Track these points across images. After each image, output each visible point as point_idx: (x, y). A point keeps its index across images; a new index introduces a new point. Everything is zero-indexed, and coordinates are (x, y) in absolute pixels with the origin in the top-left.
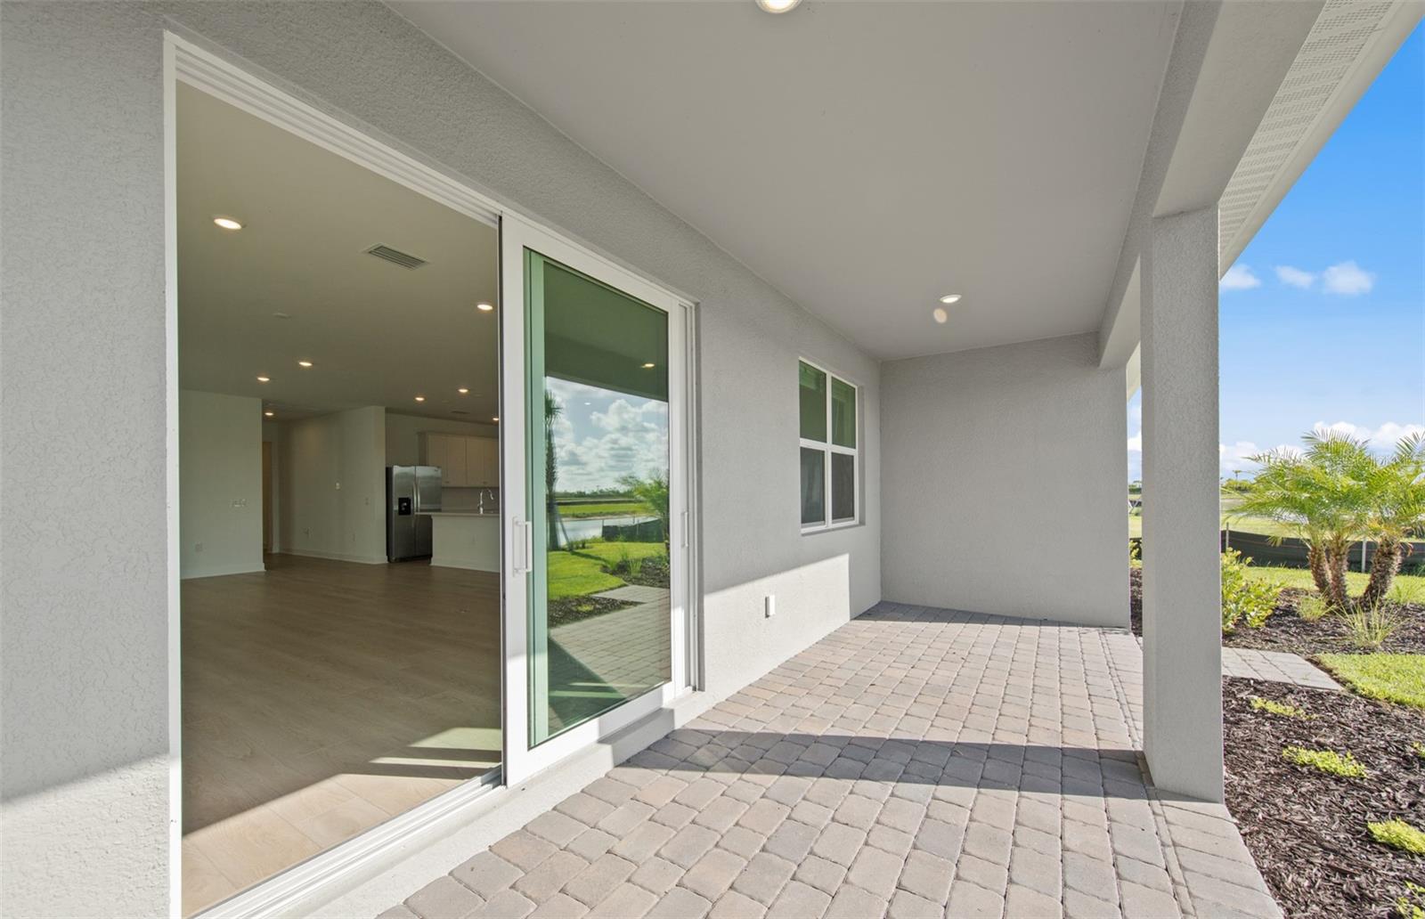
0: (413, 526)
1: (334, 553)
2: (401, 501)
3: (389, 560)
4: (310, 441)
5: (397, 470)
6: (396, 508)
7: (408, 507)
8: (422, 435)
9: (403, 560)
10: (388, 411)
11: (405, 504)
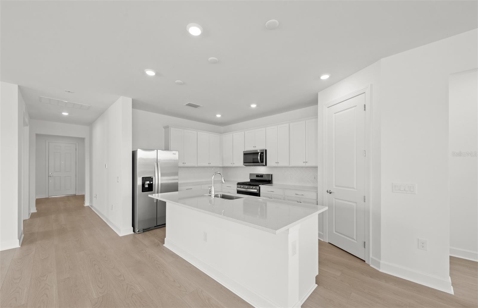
2: (145, 179)
3: (134, 231)
5: (141, 154)
6: (139, 182)
7: (150, 185)
8: (166, 128)
9: (145, 230)
10: (135, 105)
11: (148, 182)
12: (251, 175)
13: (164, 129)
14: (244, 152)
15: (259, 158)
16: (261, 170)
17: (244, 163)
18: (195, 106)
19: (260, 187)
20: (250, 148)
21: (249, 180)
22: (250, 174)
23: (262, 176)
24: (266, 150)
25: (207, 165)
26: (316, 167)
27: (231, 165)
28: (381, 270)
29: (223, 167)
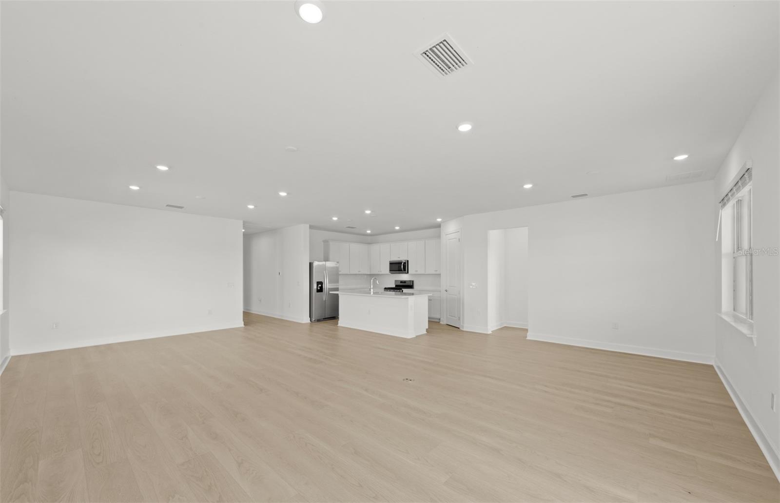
0: (324, 300)
1: (277, 314)
2: (318, 283)
3: (311, 321)
4: (262, 246)
5: (316, 264)
6: (315, 286)
7: (321, 288)
8: (326, 242)
9: (319, 321)
10: (311, 227)
11: (320, 286)
12: (396, 281)
13: (323, 243)
14: (389, 261)
15: (402, 267)
16: (404, 277)
17: (390, 271)
18: (352, 228)
19: (404, 290)
20: (395, 259)
21: (394, 286)
23: (405, 282)
24: (408, 261)
25: (357, 273)
26: (440, 275)
27: (379, 273)
28: (464, 330)
29: (370, 275)
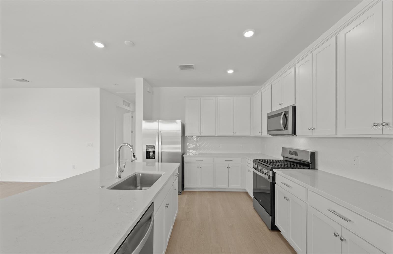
14: (268, 114)
15: (281, 121)
17: (268, 131)
18: (189, 68)
19: (274, 174)
22: (283, 148)
